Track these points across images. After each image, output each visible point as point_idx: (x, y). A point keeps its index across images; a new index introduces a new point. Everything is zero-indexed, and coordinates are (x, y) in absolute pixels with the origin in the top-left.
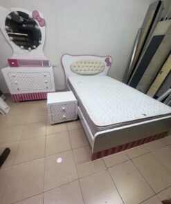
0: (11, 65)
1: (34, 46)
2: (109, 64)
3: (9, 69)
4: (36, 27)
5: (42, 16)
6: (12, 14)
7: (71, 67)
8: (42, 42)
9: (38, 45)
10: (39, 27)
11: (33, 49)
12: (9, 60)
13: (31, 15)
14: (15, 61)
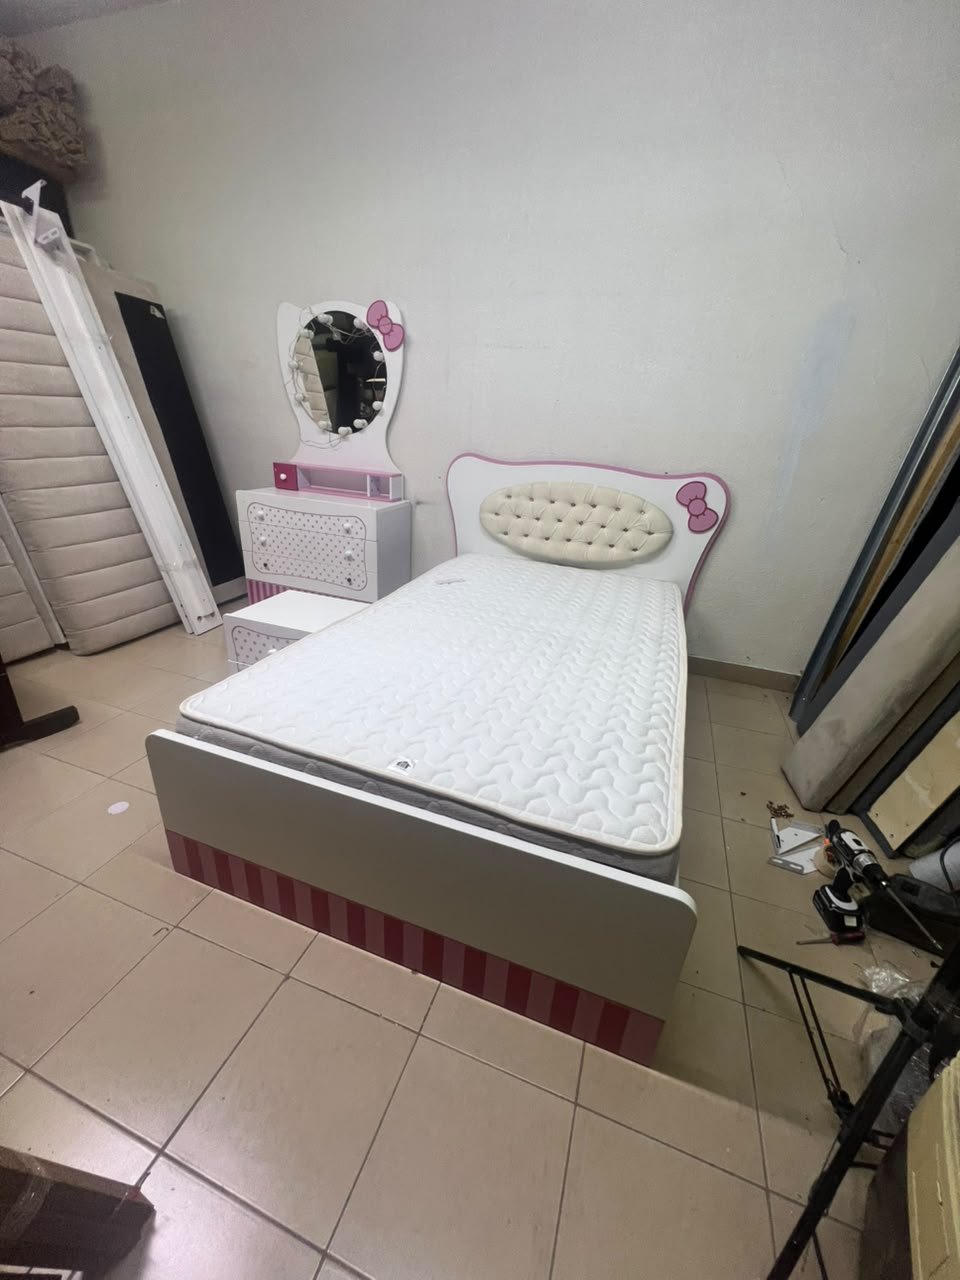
0: (280, 485)
1: (358, 423)
2: (700, 516)
3: (271, 495)
4: (377, 355)
5: (395, 316)
6: (315, 325)
7: (482, 510)
8: (385, 406)
9: (370, 417)
10: (384, 355)
11: (355, 430)
12: (276, 465)
13: (361, 319)
14: (290, 469)
